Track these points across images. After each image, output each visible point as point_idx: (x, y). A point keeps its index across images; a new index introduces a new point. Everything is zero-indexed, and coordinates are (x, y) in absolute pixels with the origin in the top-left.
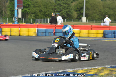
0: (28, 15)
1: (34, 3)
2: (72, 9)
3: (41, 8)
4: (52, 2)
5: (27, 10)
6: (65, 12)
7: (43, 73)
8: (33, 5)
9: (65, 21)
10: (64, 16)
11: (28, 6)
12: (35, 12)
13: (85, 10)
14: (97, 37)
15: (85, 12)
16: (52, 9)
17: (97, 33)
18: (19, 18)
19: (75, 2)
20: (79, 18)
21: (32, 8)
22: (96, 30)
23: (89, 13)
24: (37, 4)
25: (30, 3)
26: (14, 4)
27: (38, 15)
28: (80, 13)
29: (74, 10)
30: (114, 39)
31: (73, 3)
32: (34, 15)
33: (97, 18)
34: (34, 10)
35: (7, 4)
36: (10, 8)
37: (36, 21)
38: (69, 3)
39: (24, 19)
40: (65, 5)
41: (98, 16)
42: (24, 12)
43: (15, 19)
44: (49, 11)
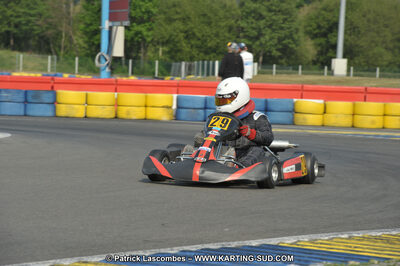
0: (146, 48)
1: (169, 8)
2: (297, 30)
4: (228, 3)
5: (145, 33)
6: (276, 41)
7: (193, 248)
8: (165, 13)
9: (274, 70)
10: (270, 52)
11: (146, 17)
12: (171, 36)
13: (345, 33)
14: (384, 128)
15: (345, 40)
16: (230, 29)
17: (385, 115)
18: (116, 59)
19: (310, 6)
20: (324, 62)
21: (161, 25)
22: (381, 104)
23: (357, 46)
24: (179, 10)
25: (154, 7)
26: (100, 10)
27: (179, 51)
28: (328, 42)
29: (308, 33)
31: (301, 10)
32: (166, 49)
33: (385, 63)
34: (166, 30)
35: (77, 9)
36: (85, 24)
37: (173, 68)
38: (286, 9)
39: (130, 61)
40: (275, 14)
41: (388, 57)
42: (132, 39)
43: (103, 60)
44: (217, 35)
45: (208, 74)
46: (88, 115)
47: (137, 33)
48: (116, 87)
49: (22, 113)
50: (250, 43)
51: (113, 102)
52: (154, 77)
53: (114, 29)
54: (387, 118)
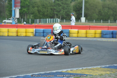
0: (27, 15)
1: (33, 3)
2: (71, 9)
3: (40, 8)
4: (50, 2)
5: (26, 11)
6: (65, 13)
8: (32, 5)
9: (65, 21)
10: (63, 16)
11: (26, 6)
13: (85, 10)
14: (95, 37)
16: (52, 9)
17: (95, 34)
19: (74, 2)
20: (78, 19)
22: (94, 30)
23: (88, 14)
24: (36, 4)
25: (28, 3)
26: (12, 5)
28: (80, 13)
29: (74, 10)
30: (112, 39)
31: (72, 3)
32: (33, 15)
33: (96, 19)
34: (33, 10)
35: (6, 4)
36: (9, 8)
37: (35, 21)
38: (68, 3)
40: (65, 5)
41: (97, 17)
42: (22, 13)
44: (47, 11)
45: (45, 23)
46: (9, 35)
47: (24, 11)
48: (17, 27)
50: (57, 13)
51: (16, 31)
52: (29, 24)
53: (16, 10)
54: (96, 34)
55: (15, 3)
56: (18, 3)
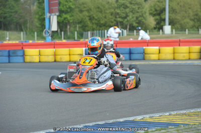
0: (70, 25)
1: (80, 5)
2: (145, 13)
4: (110, 1)
5: (69, 18)
6: (135, 18)
8: (79, 8)
9: (135, 33)
10: (132, 24)
12: (82, 19)
13: (169, 13)
14: (189, 59)
15: (169, 17)
16: (112, 14)
17: (189, 53)
18: (53, 32)
20: (159, 27)
21: (77, 14)
22: (188, 47)
23: (176, 19)
24: (85, 6)
25: (73, 5)
27: (87, 26)
28: (161, 18)
29: (151, 14)
31: (147, 2)
32: (80, 25)
35: (34, 8)
36: (39, 15)
37: (84, 36)
38: (139, 3)
39: (63, 33)
40: (134, 6)
41: (192, 23)
42: (63, 22)
43: (47, 33)
44: (105, 17)
45: (102, 37)
46: (41, 61)
47: (65, 19)
48: (54, 46)
49: (8, 61)
50: (122, 20)
51: (53, 54)
52: (75, 40)
53: (52, 17)
54: (191, 54)
55: (50, 5)
56: (54, 5)
